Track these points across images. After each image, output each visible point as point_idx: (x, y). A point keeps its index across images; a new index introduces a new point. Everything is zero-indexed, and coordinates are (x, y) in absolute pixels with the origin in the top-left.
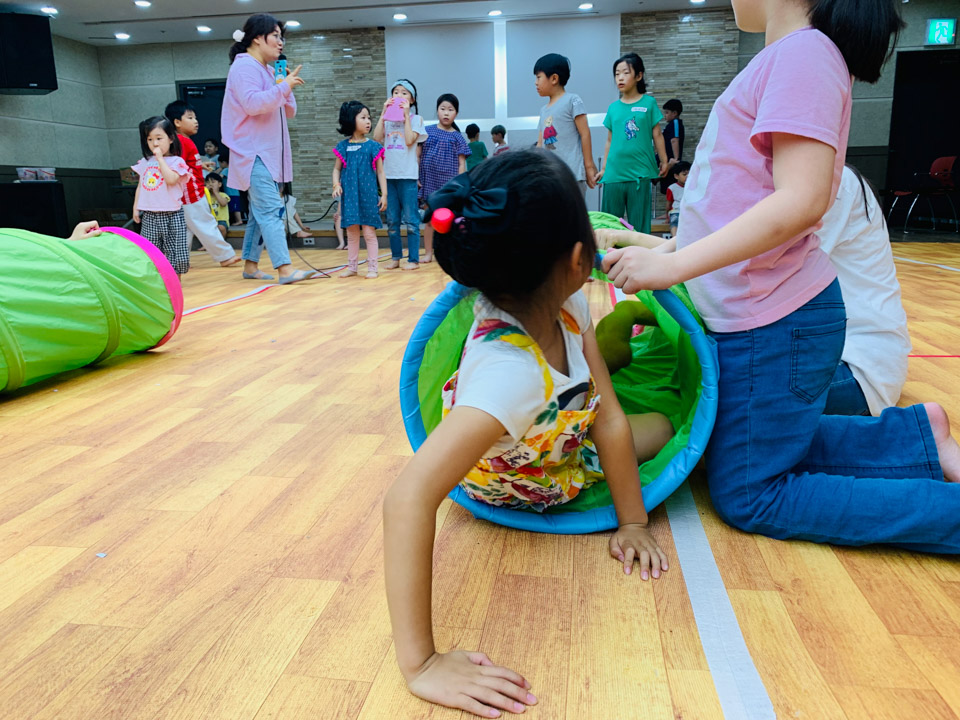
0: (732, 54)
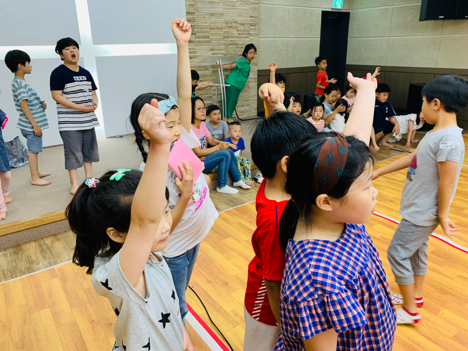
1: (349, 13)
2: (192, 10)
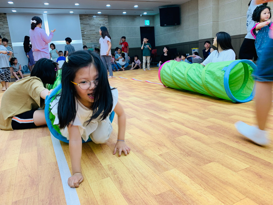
0: (107, 26)
1: (154, 27)
2: (83, 29)
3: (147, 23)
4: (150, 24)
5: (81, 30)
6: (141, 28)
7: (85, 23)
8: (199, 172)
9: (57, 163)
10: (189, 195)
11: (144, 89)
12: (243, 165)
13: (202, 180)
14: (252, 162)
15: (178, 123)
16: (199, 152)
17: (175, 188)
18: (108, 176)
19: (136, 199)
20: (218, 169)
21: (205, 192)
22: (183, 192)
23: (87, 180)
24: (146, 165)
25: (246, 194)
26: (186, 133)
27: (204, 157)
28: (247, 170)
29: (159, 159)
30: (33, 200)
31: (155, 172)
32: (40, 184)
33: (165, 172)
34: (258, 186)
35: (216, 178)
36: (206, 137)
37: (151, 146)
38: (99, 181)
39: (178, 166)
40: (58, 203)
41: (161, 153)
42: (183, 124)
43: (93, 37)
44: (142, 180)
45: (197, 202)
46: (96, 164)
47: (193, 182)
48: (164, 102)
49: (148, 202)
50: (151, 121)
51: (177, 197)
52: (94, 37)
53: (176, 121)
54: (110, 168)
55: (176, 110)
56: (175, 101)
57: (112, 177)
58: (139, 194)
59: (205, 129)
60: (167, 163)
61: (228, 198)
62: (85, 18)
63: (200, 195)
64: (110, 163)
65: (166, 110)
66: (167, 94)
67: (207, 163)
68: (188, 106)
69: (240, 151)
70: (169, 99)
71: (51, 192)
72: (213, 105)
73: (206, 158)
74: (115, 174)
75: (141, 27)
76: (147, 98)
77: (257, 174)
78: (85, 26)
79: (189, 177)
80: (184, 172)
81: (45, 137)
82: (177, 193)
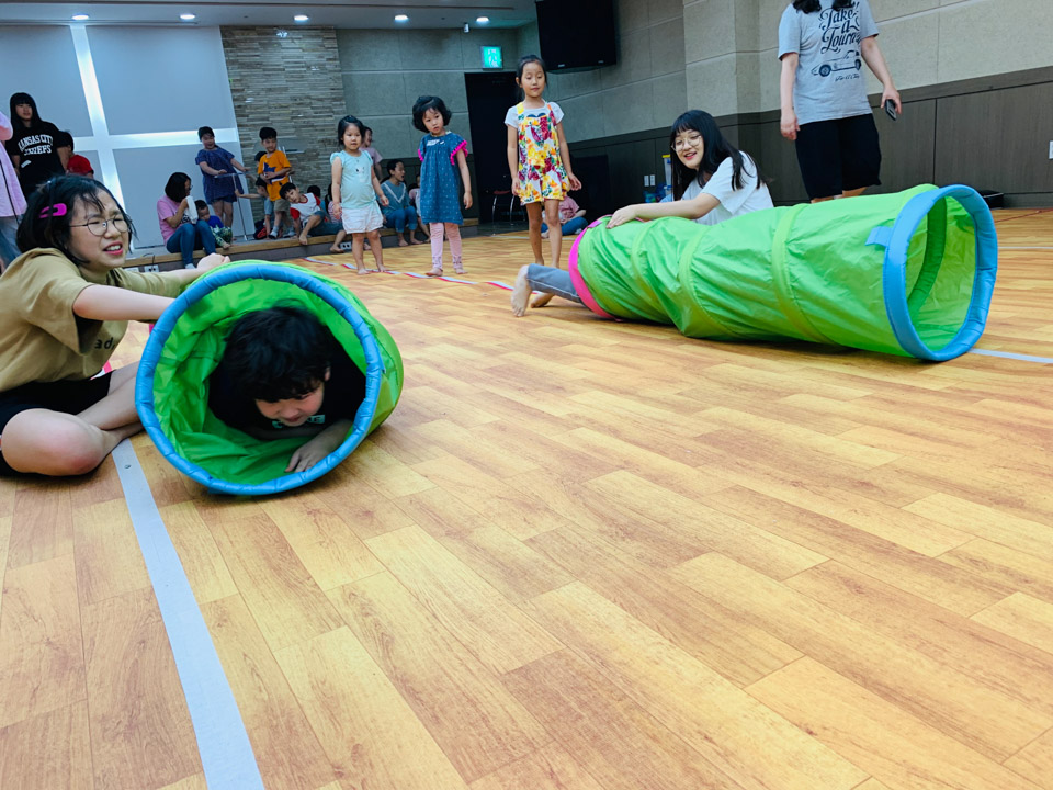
2: (238, 86)
3: (493, 58)
4: (503, 63)
5: (233, 91)
6: (468, 76)
7: (247, 60)
8: (659, 587)
9: (152, 591)
10: (620, 663)
11: (481, 314)
12: (807, 558)
13: (667, 615)
14: (838, 545)
15: (599, 430)
16: (665, 524)
17: (572, 647)
18: (340, 621)
19: (438, 690)
20: (722, 575)
21: (672, 651)
22: (597, 656)
23: (267, 639)
24: (478, 577)
25: (805, 645)
26: (622, 464)
27: (680, 537)
28: (816, 572)
29: (526, 554)
30: (66, 721)
31: (507, 597)
32: (92, 665)
33: (543, 597)
34: (847, 619)
35: (712, 603)
36: (694, 472)
37: (499, 514)
38: (310, 642)
39: (589, 573)
40: (162, 722)
41: (533, 533)
42: (615, 432)
43: (279, 115)
44: (461, 627)
45: (644, 682)
46: (299, 585)
47: (635, 622)
48: (554, 357)
49: (480, 696)
50: (503, 429)
51: (577, 673)
52: (284, 114)
53: (592, 423)
54: (351, 596)
55: (594, 384)
56: (594, 351)
57: (356, 626)
58: (449, 671)
59: (692, 445)
60: (551, 565)
61: (743, 662)
62: (245, 41)
63: (657, 660)
64: (349, 580)
65: (559, 388)
66: (567, 328)
67: (689, 558)
68: (639, 368)
69: (802, 512)
70: (571, 348)
71: (132, 691)
72: (727, 361)
73: (688, 541)
74: (367, 615)
75: (466, 75)
76: (493, 345)
77: (847, 582)
78: (245, 72)
79: (623, 607)
80: (606, 591)
81: (103, 504)
82: (579, 659)
